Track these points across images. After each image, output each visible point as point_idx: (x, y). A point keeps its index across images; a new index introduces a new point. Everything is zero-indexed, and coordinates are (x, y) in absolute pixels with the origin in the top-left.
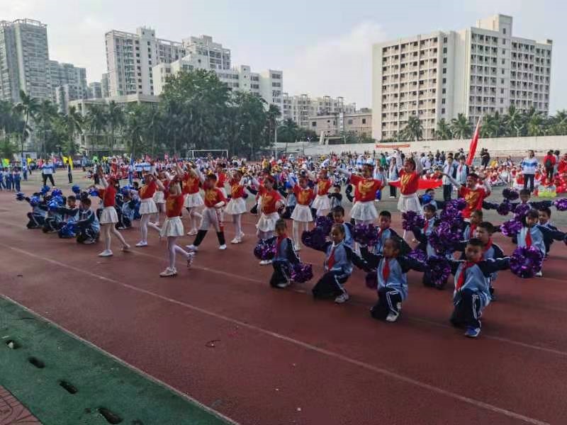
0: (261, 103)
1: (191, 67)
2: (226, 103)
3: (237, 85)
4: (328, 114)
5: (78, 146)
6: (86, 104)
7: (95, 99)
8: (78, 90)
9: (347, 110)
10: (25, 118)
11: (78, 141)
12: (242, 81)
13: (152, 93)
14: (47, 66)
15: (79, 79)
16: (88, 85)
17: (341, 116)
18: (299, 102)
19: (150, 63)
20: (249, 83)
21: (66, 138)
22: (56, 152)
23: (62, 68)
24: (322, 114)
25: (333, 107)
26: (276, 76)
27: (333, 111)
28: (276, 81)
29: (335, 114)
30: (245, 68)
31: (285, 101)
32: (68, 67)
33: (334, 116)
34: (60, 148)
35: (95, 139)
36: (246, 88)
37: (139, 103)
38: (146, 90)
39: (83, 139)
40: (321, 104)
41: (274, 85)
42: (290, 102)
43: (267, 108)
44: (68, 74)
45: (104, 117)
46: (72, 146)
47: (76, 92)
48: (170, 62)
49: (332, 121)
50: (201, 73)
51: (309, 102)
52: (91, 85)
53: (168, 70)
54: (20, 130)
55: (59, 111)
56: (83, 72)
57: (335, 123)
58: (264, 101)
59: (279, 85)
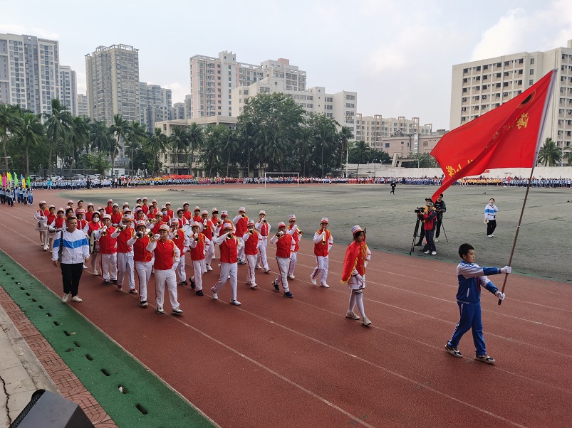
0: (333, 126)
1: (268, 90)
2: (300, 124)
3: (311, 106)
4: (402, 135)
5: (161, 164)
6: (170, 125)
7: (178, 120)
8: (163, 110)
9: (423, 131)
10: (116, 138)
11: (162, 160)
12: (316, 102)
13: (230, 114)
14: (137, 88)
15: (165, 100)
16: (173, 106)
17: (416, 137)
18: (373, 123)
19: (230, 85)
20: (323, 103)
21: (152, 157)
22: (142, 169)
23: (151, 89)
24: (396, 135)
25: (408, 128)
26: (351, 97)
27: (408, 133)
28: (350, 102)
29: (410, 136)
30: (320, 90)
31: (358, 122)
32: (156, 89)
33: (408, 138)
34: (146, 166)
35: (177, 158)
36: (319, 110)
37: (217, 124)
38: (225, 112)
39: (166, 158)
40: (395, 124)
41: (348, 106)
42: (363, 122)
43: (339, 130)
44: (155, 94)
45: (185, 137)
46: (156, 165)
47: (162, 112)
48: (249, 84)
49: (406, 143)
50: (277, 97)
51: (383, 123)
52: (176, 105)
53: (246, 92)
54: (110, 148)
55: (146, 131)
56: (169, 93)
57: (410, 145)
58: (337, 123)
59: (353, 106)
